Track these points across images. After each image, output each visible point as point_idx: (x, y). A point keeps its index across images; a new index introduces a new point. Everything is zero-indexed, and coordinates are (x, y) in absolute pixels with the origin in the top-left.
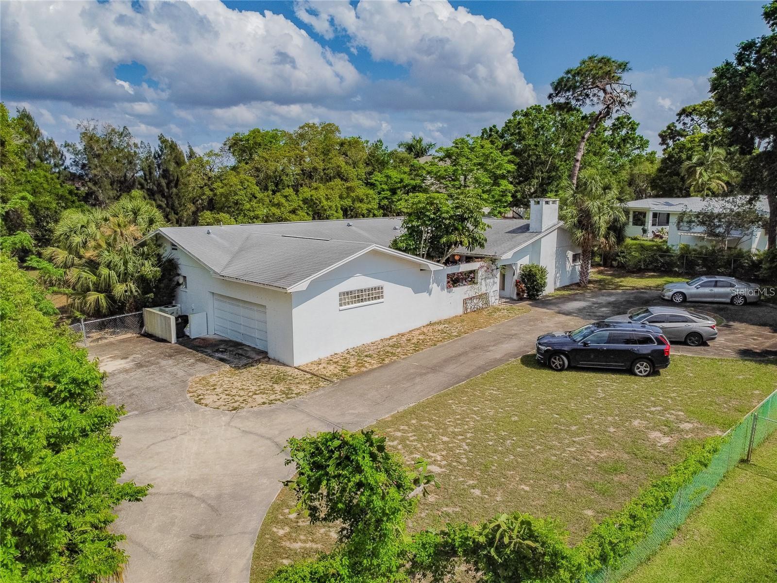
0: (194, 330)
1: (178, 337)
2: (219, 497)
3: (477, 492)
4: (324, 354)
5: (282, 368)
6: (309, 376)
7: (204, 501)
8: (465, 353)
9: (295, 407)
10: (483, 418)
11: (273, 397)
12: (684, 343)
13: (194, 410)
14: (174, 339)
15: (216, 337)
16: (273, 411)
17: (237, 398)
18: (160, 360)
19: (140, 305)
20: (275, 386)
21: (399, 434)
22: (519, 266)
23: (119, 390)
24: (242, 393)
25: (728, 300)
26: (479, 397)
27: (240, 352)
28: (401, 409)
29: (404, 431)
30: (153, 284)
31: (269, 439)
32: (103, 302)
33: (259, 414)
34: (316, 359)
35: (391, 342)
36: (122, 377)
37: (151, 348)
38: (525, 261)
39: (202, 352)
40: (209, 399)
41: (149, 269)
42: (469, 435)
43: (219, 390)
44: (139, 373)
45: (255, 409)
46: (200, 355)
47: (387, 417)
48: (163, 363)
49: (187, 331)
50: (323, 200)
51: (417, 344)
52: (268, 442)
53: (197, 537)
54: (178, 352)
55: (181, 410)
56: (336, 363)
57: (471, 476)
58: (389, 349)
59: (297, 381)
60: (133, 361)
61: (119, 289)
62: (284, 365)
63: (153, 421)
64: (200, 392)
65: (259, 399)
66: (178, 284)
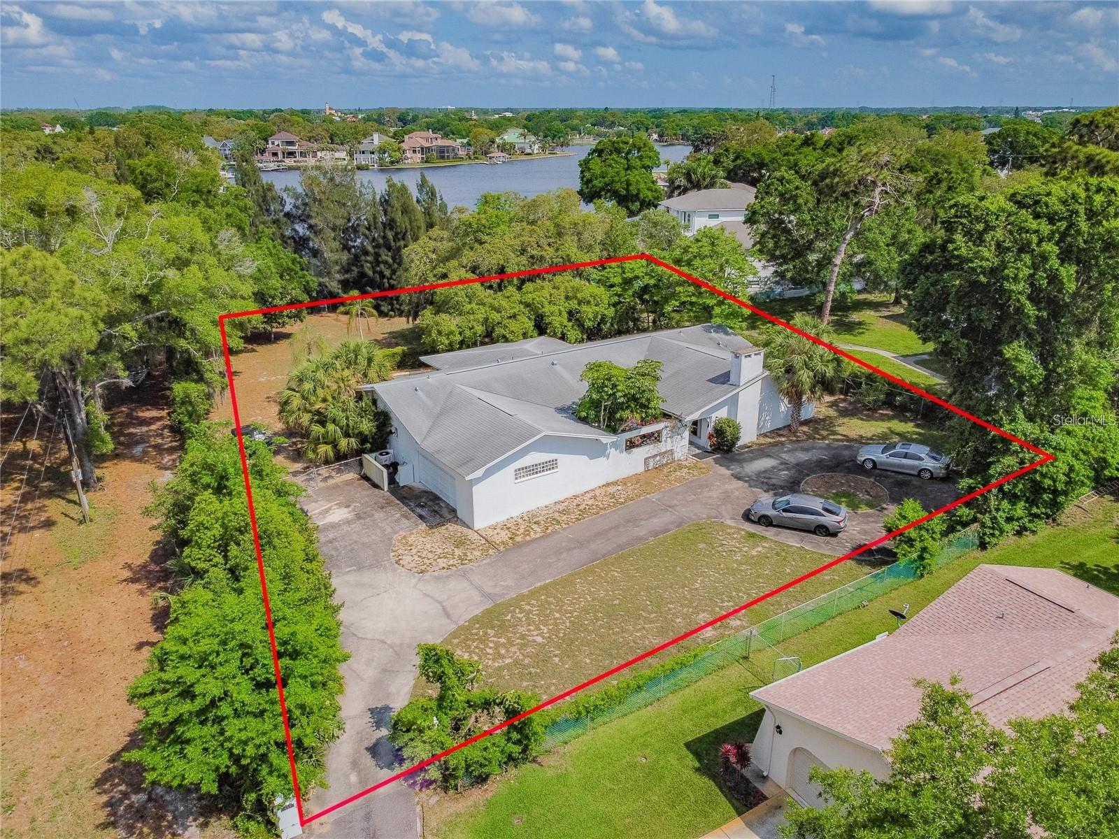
0: (404, 478)
1: (389, 484)
2: (401, 645)
3: (556, 660)
4: (500, 518)
5: (465, 530)
6: (483, 542)
7: (392, 647)
8: (617, 527)
9: (464, 575)
10: (593, 600)
11: (451, 562)
12: (814, 532)
13: (394, 570)
14: (386, 487)
15: (421, 486)
16: (448, 577)
17: (426, 561)
18: (374, 512)
19: (359, 452)
20: (456, 549)
21: (528, 607)
22: (713, 419)
23: (343, 543)
24: (430, 556)
25: (916, 473)
26: (602, 578)
27: (437, 508)
28: (538, 585)
29: (533, 606)
30: (369, 436)
31: (439, 602)
32: (331, 454)
33: (438, 578)
34: (493, 522)
35: (561, 507)
36: (345, 528)
37: (368, 496)
38: (723, 413)
39: (407, 505)
40: (406, 560)
41: (367, 426)
42: (575, 614)
43: (414, 551)
44: (357, 526)
45: (436, 573)
46: (405, 508)
47: (525, 591)
48: (377, 515)
49: (397, 477)
50: (546, 303)
51: (583, 512)
52: (438, 605)
53: (385, 671)
54: (389, 503)
55: (385, 568)
56: (508, 528)
57: (559, 648)
58: (556, 515)
59: (473, 546)
60: (354, 511)
61: (343, 444)
62: (468, 527)
63: (367, 577)
64: (400, 552)
65: (442, 563)
66: (391, 432)
